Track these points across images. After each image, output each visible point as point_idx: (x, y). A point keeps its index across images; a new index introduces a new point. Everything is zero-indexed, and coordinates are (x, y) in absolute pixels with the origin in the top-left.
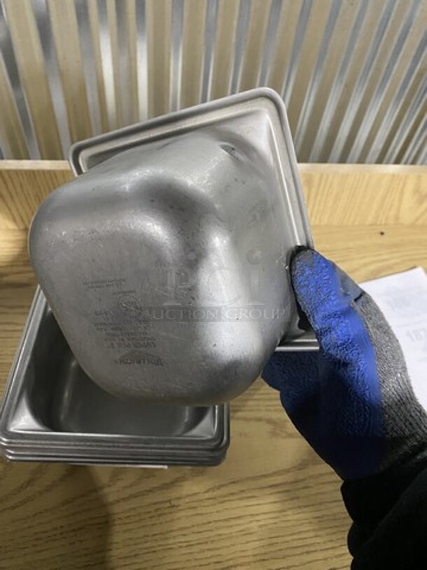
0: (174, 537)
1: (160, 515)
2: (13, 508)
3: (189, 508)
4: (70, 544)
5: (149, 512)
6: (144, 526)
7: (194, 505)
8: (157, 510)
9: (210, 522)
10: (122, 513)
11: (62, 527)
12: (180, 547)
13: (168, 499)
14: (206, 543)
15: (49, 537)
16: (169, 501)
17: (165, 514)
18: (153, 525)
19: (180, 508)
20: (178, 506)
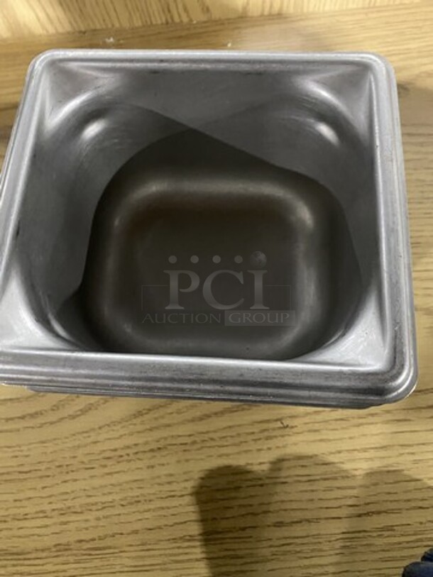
0: (289, 468)
1: (268, 438)
2: (73, 417)
3: (310, 431)
4: (148, 467)
5: (253, 433)
6: (246, 452)
7: (317, 426)
8: (265, 430)
9: (339, 452)
10: (215, 432)
11: (136, 445)
12: (300, 481)
13: (279, 417)
14: (335, 479)
15: (121, 456)
16: (280, 420)
17: (276, 437)
18: (259, 450)
19: (295, 430)
20: (292, 427)
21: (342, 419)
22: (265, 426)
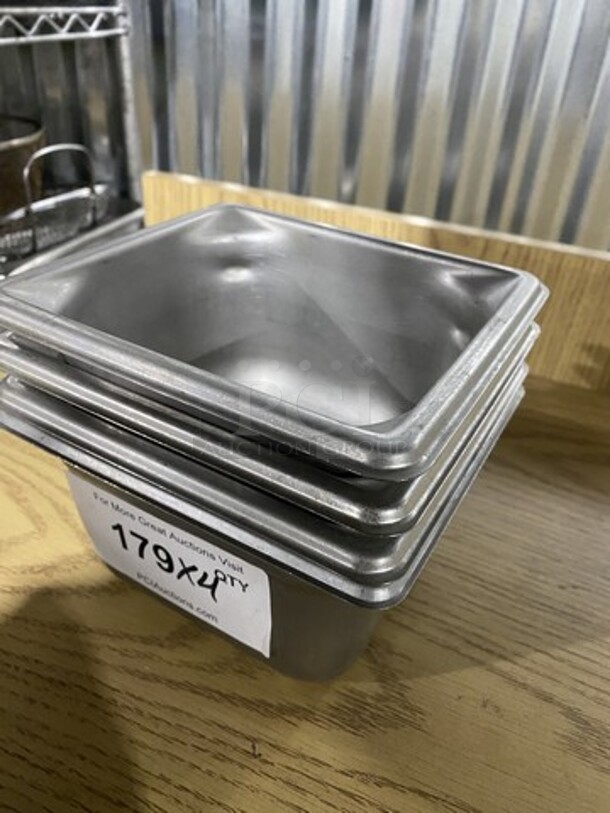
1: (219, 757)
3: (288, 783)
4: (27, 699)
5: (201, 737)
6: (173, 757)
7: (303, 783)
8: (219, 742)
10: (150, 704)
13: (256, 736)
16: (254, 741)
17: (232, 761)
18: (194, 766)
19: (267, 768)
20: (266, 762)
21: (351, 796)
22: (224, 736)
